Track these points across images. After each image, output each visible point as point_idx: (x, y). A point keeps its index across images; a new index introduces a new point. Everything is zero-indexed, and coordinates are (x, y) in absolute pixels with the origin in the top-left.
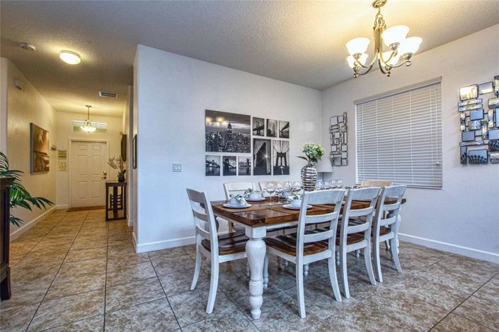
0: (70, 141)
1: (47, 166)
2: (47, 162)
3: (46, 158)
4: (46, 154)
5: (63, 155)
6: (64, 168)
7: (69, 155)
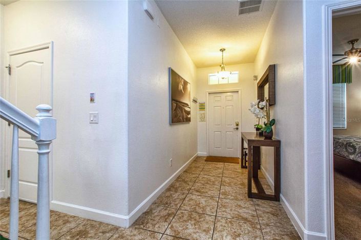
0: (207, 94)
1: (189, 116)
2: (189, 113)
3: (187, 109)
4: (187, 105)
5: (202, 107)
6: (203, 119)
7: (207, 107)
